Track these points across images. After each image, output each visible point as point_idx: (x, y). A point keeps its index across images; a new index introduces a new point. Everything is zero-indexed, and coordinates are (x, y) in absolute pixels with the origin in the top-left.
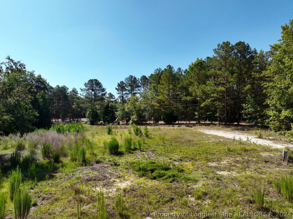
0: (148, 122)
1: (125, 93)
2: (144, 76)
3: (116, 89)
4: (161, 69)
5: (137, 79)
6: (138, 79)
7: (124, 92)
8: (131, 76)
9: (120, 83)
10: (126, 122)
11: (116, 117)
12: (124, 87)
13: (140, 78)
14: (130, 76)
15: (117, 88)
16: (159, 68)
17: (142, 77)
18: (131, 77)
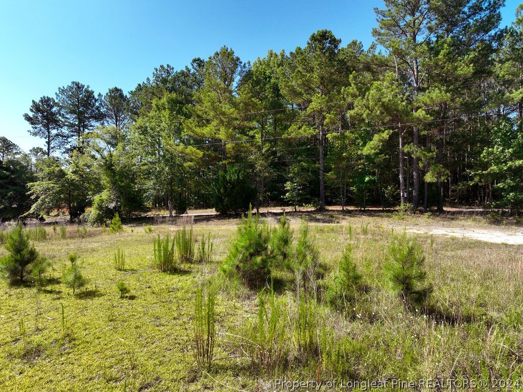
0: (150, 214)
1: (57, 135)
2: (117, 90)
3: (28, 118)
4: (173, 68)
5: (96, 97)
6: (100, 95)
7: (54, 132)
8: (77, 84)
9: (42, 101)
10: (71, 214)
11: (32, 197)
12: (53, 114)
13: (104, 94)
14: (73, 83)
15: (31, 114)
16: (168, 65)
17: (111, 91)
18: (79, 87)
